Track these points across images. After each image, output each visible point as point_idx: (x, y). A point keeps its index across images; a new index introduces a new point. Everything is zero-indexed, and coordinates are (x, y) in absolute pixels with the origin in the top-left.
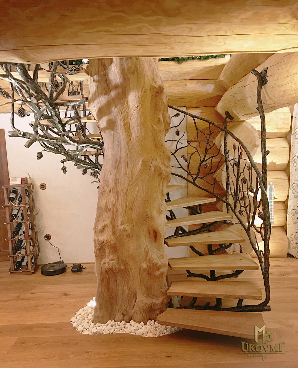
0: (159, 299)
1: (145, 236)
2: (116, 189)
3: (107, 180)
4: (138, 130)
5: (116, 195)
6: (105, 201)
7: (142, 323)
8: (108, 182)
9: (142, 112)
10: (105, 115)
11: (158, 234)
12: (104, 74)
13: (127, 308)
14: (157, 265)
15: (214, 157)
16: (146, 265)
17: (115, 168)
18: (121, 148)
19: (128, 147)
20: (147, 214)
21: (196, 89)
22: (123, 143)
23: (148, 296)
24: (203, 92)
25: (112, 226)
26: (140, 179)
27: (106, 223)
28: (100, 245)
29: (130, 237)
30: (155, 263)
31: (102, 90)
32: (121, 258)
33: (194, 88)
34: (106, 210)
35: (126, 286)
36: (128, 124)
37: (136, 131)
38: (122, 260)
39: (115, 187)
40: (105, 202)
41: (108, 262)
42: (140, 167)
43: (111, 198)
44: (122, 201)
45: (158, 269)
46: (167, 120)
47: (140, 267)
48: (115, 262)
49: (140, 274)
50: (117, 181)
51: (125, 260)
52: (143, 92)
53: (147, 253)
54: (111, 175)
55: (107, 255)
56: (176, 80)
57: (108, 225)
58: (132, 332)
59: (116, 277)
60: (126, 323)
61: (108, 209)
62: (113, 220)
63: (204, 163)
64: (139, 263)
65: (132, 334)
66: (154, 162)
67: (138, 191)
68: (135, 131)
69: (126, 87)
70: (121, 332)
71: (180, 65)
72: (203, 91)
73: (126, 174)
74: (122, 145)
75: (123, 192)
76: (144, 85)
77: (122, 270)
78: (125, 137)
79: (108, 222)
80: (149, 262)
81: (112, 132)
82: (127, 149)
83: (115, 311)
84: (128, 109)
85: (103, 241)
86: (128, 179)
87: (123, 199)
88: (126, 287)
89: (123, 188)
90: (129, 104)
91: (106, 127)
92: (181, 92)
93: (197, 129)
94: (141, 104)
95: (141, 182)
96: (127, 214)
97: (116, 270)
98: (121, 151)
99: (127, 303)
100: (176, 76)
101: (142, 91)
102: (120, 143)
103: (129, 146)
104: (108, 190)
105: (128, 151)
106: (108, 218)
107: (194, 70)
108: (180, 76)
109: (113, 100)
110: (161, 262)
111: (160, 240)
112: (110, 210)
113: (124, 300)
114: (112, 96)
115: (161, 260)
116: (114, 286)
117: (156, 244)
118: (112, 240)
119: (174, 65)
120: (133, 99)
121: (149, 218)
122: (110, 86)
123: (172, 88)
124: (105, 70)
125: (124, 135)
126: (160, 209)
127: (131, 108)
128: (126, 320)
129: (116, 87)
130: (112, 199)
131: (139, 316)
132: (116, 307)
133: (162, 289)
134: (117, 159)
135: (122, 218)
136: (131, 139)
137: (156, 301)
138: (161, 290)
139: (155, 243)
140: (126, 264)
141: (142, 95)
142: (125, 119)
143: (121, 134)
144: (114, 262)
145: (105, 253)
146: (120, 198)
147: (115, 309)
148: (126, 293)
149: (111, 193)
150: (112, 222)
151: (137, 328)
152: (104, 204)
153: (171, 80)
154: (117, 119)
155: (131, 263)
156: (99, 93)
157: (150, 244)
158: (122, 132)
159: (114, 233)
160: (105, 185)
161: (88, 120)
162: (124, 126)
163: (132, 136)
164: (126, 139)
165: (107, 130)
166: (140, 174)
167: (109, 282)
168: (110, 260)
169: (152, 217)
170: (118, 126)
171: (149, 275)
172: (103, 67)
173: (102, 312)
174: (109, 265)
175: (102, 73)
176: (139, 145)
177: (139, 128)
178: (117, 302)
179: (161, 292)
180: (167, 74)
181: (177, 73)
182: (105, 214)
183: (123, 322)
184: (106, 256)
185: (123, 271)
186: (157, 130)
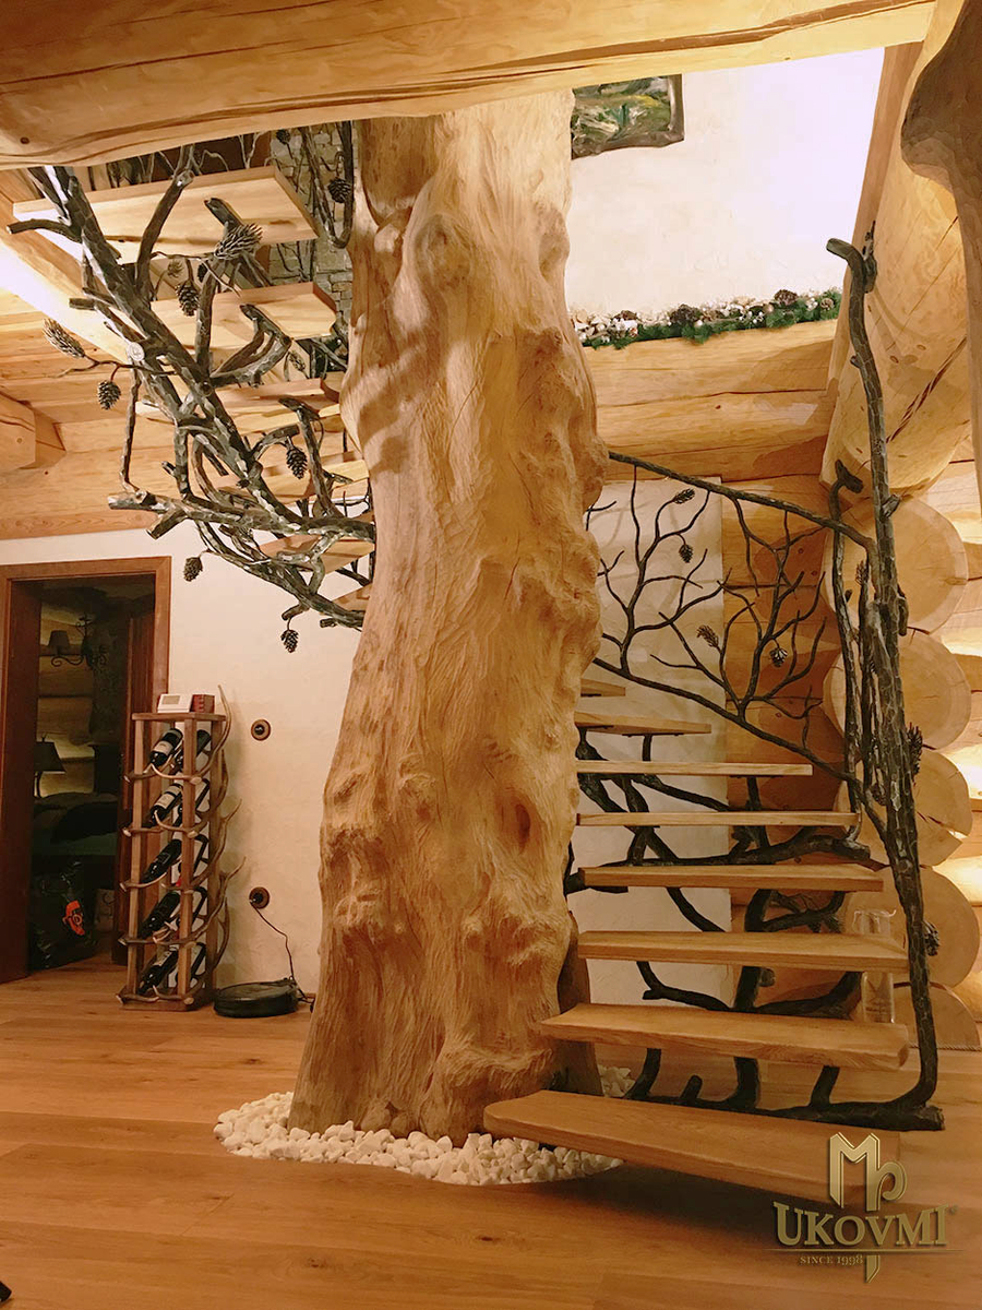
0: (519, 1058)
1: (485, 820)
2: (399, 657)
3: (374, 633)
4: (472, 466)
5: (395, 678)
6: (365, 697)
7: (446, 1140)
8: (378, 637)
9: (485, 410)
10: (377, 429)
11: (533, 820)
12: (381, 307)
13: (406, 1085)
14: (517, 926)
15: (801, 619)
16: (480, 923)
17: (398, 590)
18: (418, 524)
19: (440, 520)
20: (492, 742)
21: (751, 419)
22: (427, 508)
23: (480, 1041)
24: (774, 426)
25: (376, 780)
26: (475, 620)
27: (358, 770)
28: (333, 845)
29: (432, 817)
30: (511, 916)
31: (374, 352)
32: (398, 894)
33: (745, 415)
34: (362, 730)
35: (411, 1004)
36: (445, 451)
37: (468, 470)
38: (402, 900)
39: (396, 651)
40: (364, 702)
41: (354, 906)
42: (476, 581)
43: (384, 687)
44: (414, 695)
45: (522, 944)
46: (587, 453)
47: (459, 929)
48: (375, 904)
49: (456, 956)
50: (403, 633)
51: (412, 902)
52: (487, 347)
53: (487, 880)
54: (387, 613)
55: (354, 880)
56: (690, 398)
57: (363, 778)
58: (401, 1165)
59: (378, 967)
60: (396, 1138)
61: (370, 727)
62: (381, 761)
63: (772, 645)
64: (455, 916)
65: (399, 1169)
66: (524, 569)
67: (465, 664)
68: (464, 468)
69: (438, 334)
70: (364, 1160)
71: (698, 350)
72: (775, 423)
73: (428, 606)
74: (424, 514)
75: (417, 666)
76: (491, 325)
77: (400, 936)
78: (431, 490)
79: (365, 766)
80: (492, 914)
81: (396, 477)
82: (437, 524)
83: (367, 1092)
84: (444, 403)
85: (344, 831)
86: (435, 623)
87: (415, 688)
88: (409, 1007)
89: (417, 654)
90: (448, 386)
91: (381, 463)
92: (701, 428)
93: (747, 534)
94: (485, 385)
95: (475, 634)
96: (425, 738)
97: (376, 937)
98: (417, 534)
99: (410, 1066)
100: (687, 383)
101: (485, 342)
102: (418, 508)
103: (443, 515)
104: (373, 665)
105: (441, 531)
106: (368, 755)
107: (743, 360)
108: (701, 383)
109: (403, 379)
110: (533, 918)
111: (538, 843)
112: (373, 728)
113: (401, 1055)
114: (402, 369)
115: (537, 913)
116: (372, 999)
117: (525, 855)
118: (371, 827)
119: (678, 351)
120: (458, 369)
121: (501, 758)
122: (398, 339)
123: (672, 419)
124: (386, 296)
125: (430, 482)
126: (544, 734)
127: (454, 400)
128: (398, 1129)
129: (413, 339)
130: (386, 691)
131: (437, 1115)
132: (373, 1081)
133: (535, 1021)
134: (405, 560)
135: (409, 752)
136: (451, 494)
137: (507, 1064)
138: (531, 1025)
139: (521, 853)
140: (412, 919)
141: (484, 354)
142: (434, 434)
143: (420, 480)
144: (370, 904)
145: (349, 875)
146: (407, 686)
147: (366, 1086)
148: (407, 1028)
149: (383, 674)
150: (378, 768)
151: (423, 1154)
152: (361, 709)
153: (674, 399)
154: (412, 435)
155: (429, 912)
156: (365, 364)
157: (504, 852)
158: (424, 474)
159: (380, 804)
160: (369, 648)
161: (345, 461)
162: (430, 456)
163: (453, 484)
164: (436, 493)
165: (382, 473)
166: (474, 606)
167: (357, 983)
168: (360, 899)
169: (510, 756)
170: (412, 455)
171: (492, 964)
172: (380, 289)
173: (319, 1090)
174: (355, 916)
175: (377, 306)
176: (475, 513)
177: (476, 458)
178: (376, 1063)
179: (531, 1032)
180: (657, 380)
181: (691, 372)
182: (359, 743)
183: (384, 1133)
184: (349, 887)
185: (403, 941)
186: (537, 468)
